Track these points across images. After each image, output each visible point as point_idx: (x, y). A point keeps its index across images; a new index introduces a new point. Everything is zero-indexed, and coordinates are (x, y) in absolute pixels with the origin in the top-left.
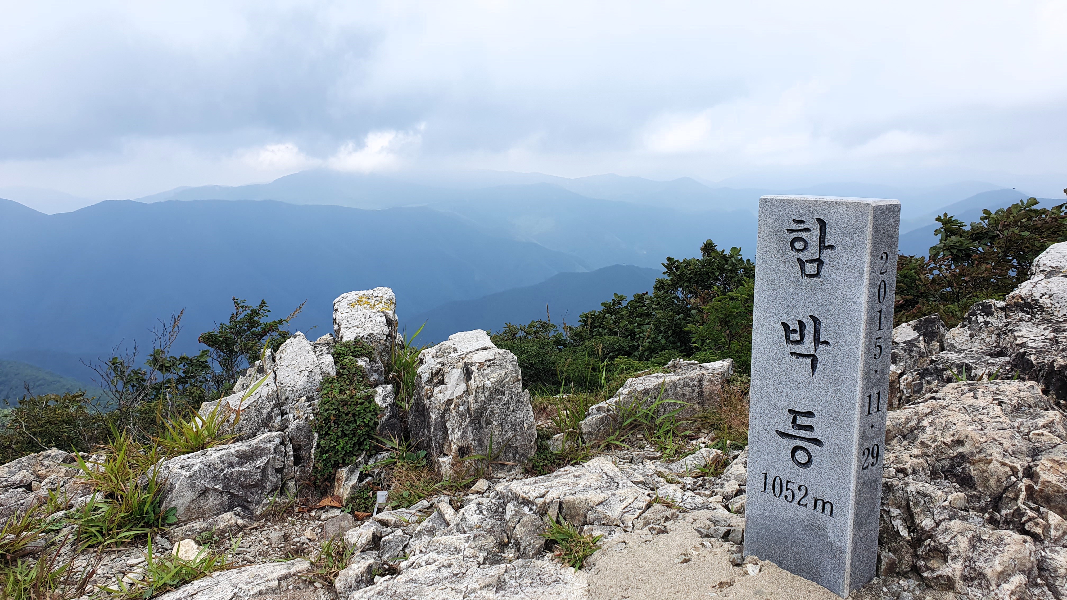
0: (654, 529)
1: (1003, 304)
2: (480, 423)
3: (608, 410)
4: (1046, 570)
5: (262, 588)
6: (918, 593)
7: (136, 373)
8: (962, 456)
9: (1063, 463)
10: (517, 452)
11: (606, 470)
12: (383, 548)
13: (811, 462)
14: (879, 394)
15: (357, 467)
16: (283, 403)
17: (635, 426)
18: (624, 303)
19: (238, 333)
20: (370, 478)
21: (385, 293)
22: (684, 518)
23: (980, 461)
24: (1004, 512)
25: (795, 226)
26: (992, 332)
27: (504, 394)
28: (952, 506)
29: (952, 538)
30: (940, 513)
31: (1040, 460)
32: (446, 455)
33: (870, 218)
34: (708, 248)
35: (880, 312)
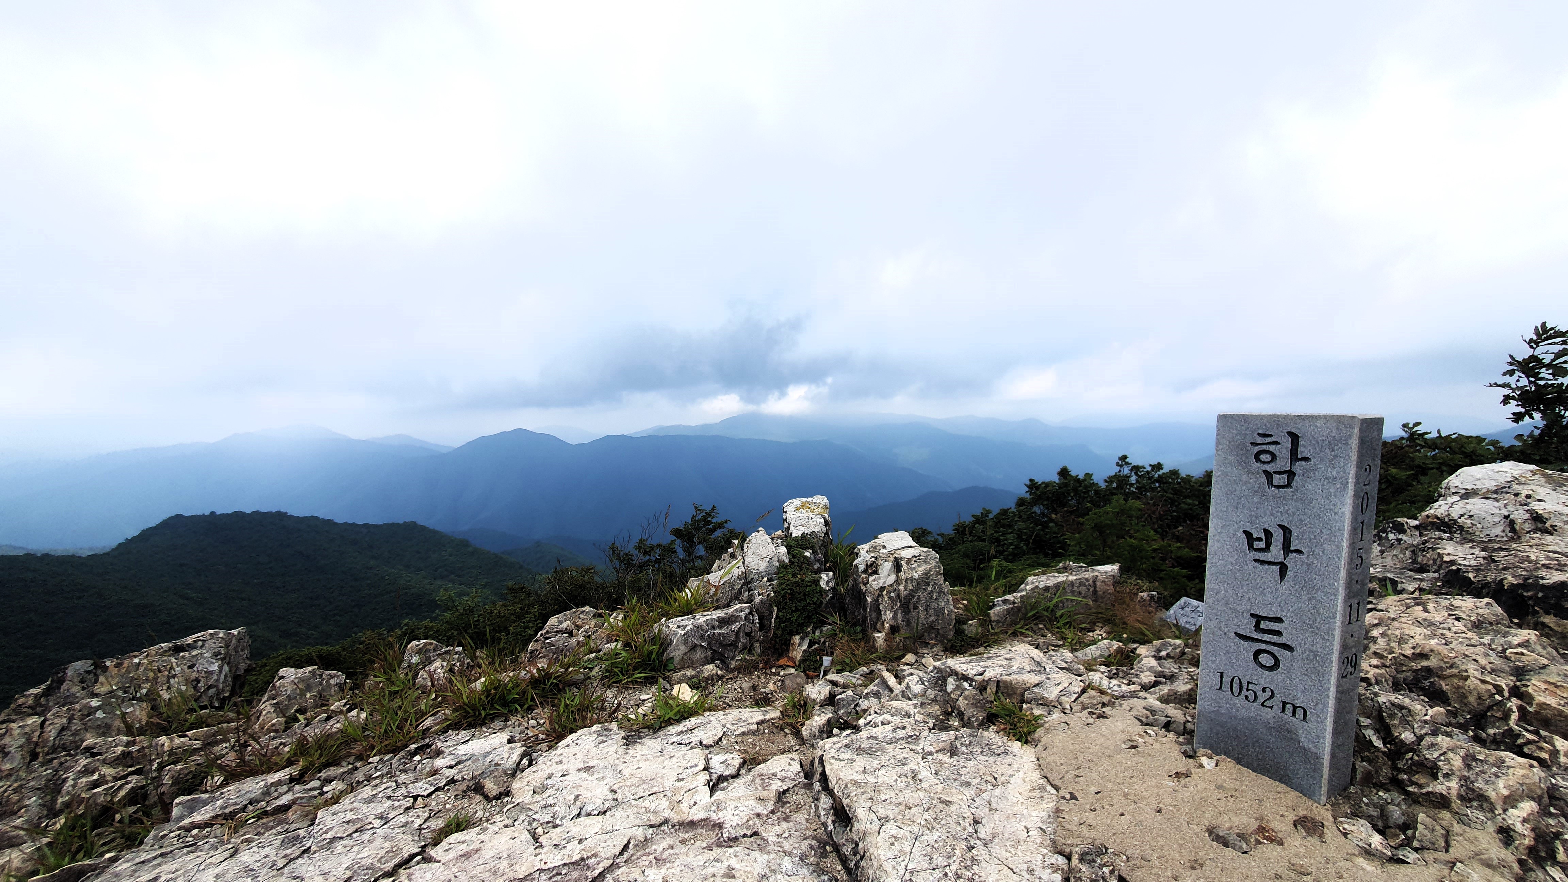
0: (1094, 714)
1: (1416, 522)
2: (908, 607)
3: (1014, 603)
4: (1559, 799)
5: (745, 729)
6: (1404, 807)
7: (626, 555)
8: (1428, 670)
9: (1562, 686)
10: (939, 633)
11: (1032, 655)
12: (838, 704)
13: (1279, 666)
14: (1358, 604)
15: (807, 636)
16: (750, 582)
17: (1037, 618)
18: (991, 516)
19: (696, 529)
20: (817, 646)
21: (822, 500)
22: (1121, 705)
23: (1452, 676)
24: (1491, 731)
25: (1259, 440)
26: (1406, 549)
27: (928, 585)
28: (1433, 721)
29: (1441, 755)
30: (1422, 728)
31: (1529, 680)
32: (880, 632)
33: (1356, 430)
34: (1064, 472)
35: (1362, 523)
